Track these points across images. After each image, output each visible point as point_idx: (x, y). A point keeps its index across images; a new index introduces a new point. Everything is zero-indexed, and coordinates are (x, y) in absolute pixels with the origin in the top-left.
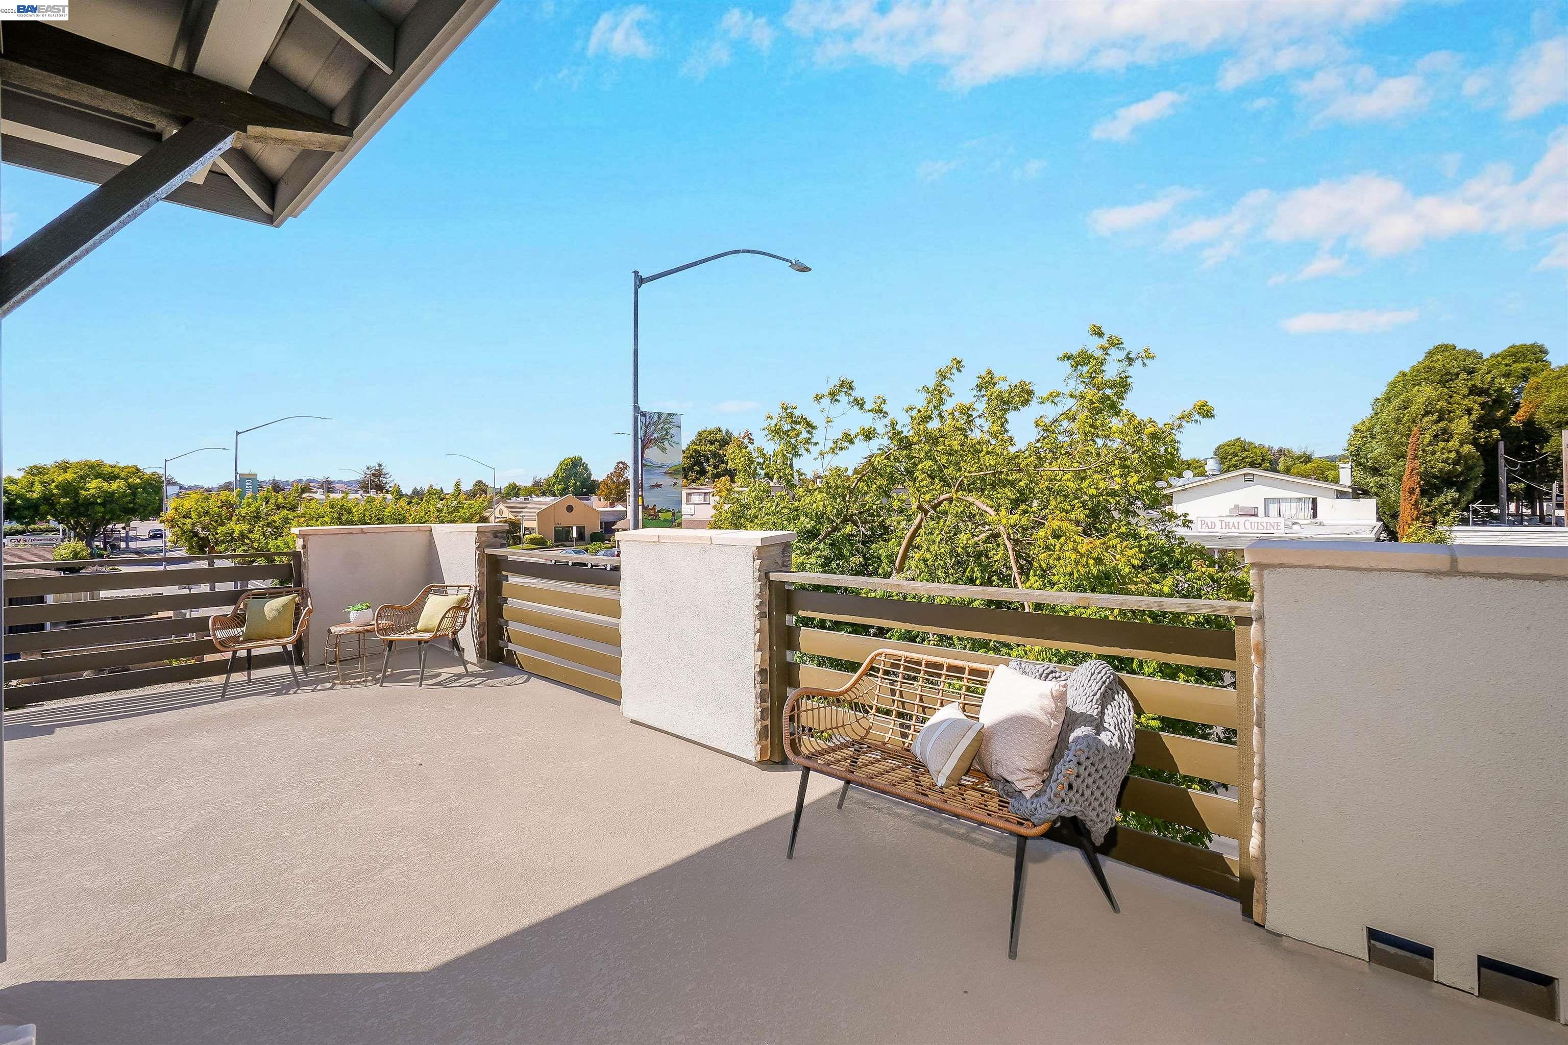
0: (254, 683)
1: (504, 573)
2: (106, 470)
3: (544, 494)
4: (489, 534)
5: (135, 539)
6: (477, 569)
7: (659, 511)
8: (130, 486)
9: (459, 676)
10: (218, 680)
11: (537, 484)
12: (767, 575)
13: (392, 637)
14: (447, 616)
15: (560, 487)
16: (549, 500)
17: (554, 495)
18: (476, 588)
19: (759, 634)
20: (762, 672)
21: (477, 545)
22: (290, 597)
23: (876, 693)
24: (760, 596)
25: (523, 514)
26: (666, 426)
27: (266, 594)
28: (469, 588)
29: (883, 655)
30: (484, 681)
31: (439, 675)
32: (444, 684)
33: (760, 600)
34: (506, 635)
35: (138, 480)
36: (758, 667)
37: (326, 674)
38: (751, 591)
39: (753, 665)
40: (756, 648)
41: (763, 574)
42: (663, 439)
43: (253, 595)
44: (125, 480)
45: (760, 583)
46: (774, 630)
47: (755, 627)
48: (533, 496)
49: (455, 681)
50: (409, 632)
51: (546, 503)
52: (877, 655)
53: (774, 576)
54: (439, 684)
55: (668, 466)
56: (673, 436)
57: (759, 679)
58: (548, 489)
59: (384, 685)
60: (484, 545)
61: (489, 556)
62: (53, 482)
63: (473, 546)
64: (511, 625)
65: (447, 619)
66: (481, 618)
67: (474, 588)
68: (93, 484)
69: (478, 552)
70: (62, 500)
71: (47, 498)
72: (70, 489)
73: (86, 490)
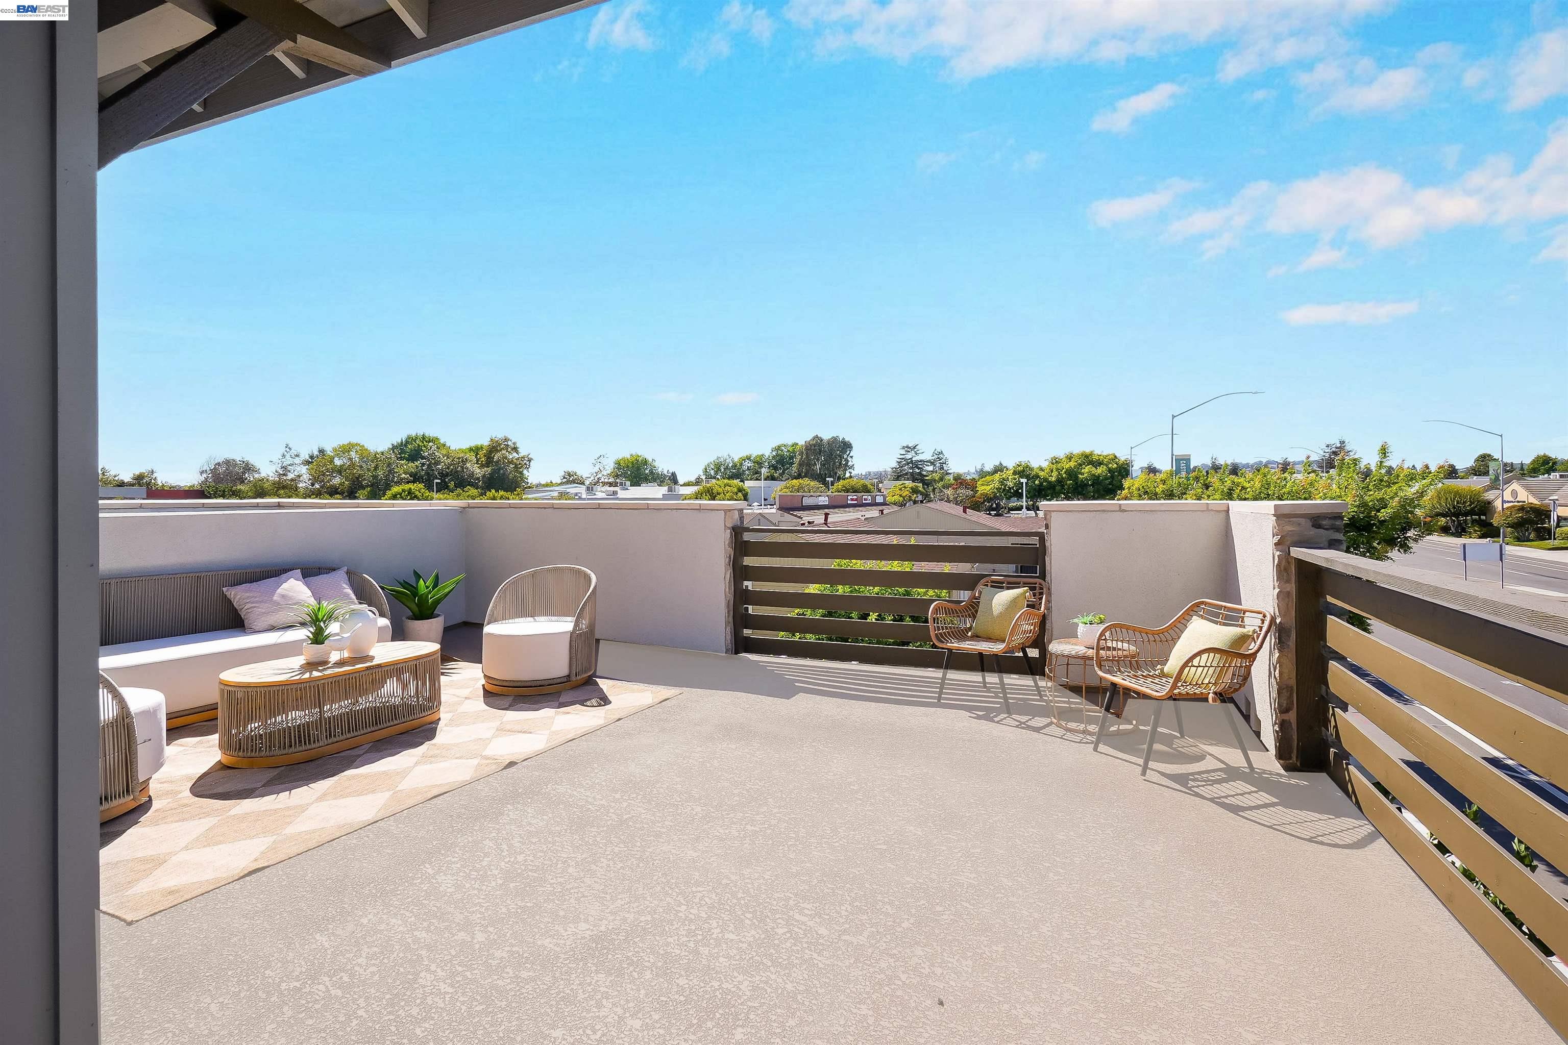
1: (1330, 599)
2: (1095, 458)
4: (1302, 521)
6: (1276, 584)
9: (1232, 773)
13: (1119, 678)
14: (1196, 662)
18: (1273, 619)
21: (1276, 539)
22: (1023, 590)
27: (1003, 583)
28: (1261, 616)
30: (1276, 803)
31: (1201, 758)
32: (1191, 783)
34: (1333, 723)
35: (1115, 466)
37: (1064, 702)
43: (992, 582)
44: (1107, 465)
49: (1220, 782)
50: (1149, 676)
54: (1181, 780)
59: (1101, 747)
60: (1289, 540)
61: (1301, 564)
62: (1063, 469)
63: (1270, 541)
64: (1345, 708)
65: (1193, 669)
66: (1286, 676)
67: (1268, 619)
68: (1087, 470)
69: (1278, 553)
70: (1069, 482)
71: (1060, 481)
72: (1072, 474)
73: (1082, 474)
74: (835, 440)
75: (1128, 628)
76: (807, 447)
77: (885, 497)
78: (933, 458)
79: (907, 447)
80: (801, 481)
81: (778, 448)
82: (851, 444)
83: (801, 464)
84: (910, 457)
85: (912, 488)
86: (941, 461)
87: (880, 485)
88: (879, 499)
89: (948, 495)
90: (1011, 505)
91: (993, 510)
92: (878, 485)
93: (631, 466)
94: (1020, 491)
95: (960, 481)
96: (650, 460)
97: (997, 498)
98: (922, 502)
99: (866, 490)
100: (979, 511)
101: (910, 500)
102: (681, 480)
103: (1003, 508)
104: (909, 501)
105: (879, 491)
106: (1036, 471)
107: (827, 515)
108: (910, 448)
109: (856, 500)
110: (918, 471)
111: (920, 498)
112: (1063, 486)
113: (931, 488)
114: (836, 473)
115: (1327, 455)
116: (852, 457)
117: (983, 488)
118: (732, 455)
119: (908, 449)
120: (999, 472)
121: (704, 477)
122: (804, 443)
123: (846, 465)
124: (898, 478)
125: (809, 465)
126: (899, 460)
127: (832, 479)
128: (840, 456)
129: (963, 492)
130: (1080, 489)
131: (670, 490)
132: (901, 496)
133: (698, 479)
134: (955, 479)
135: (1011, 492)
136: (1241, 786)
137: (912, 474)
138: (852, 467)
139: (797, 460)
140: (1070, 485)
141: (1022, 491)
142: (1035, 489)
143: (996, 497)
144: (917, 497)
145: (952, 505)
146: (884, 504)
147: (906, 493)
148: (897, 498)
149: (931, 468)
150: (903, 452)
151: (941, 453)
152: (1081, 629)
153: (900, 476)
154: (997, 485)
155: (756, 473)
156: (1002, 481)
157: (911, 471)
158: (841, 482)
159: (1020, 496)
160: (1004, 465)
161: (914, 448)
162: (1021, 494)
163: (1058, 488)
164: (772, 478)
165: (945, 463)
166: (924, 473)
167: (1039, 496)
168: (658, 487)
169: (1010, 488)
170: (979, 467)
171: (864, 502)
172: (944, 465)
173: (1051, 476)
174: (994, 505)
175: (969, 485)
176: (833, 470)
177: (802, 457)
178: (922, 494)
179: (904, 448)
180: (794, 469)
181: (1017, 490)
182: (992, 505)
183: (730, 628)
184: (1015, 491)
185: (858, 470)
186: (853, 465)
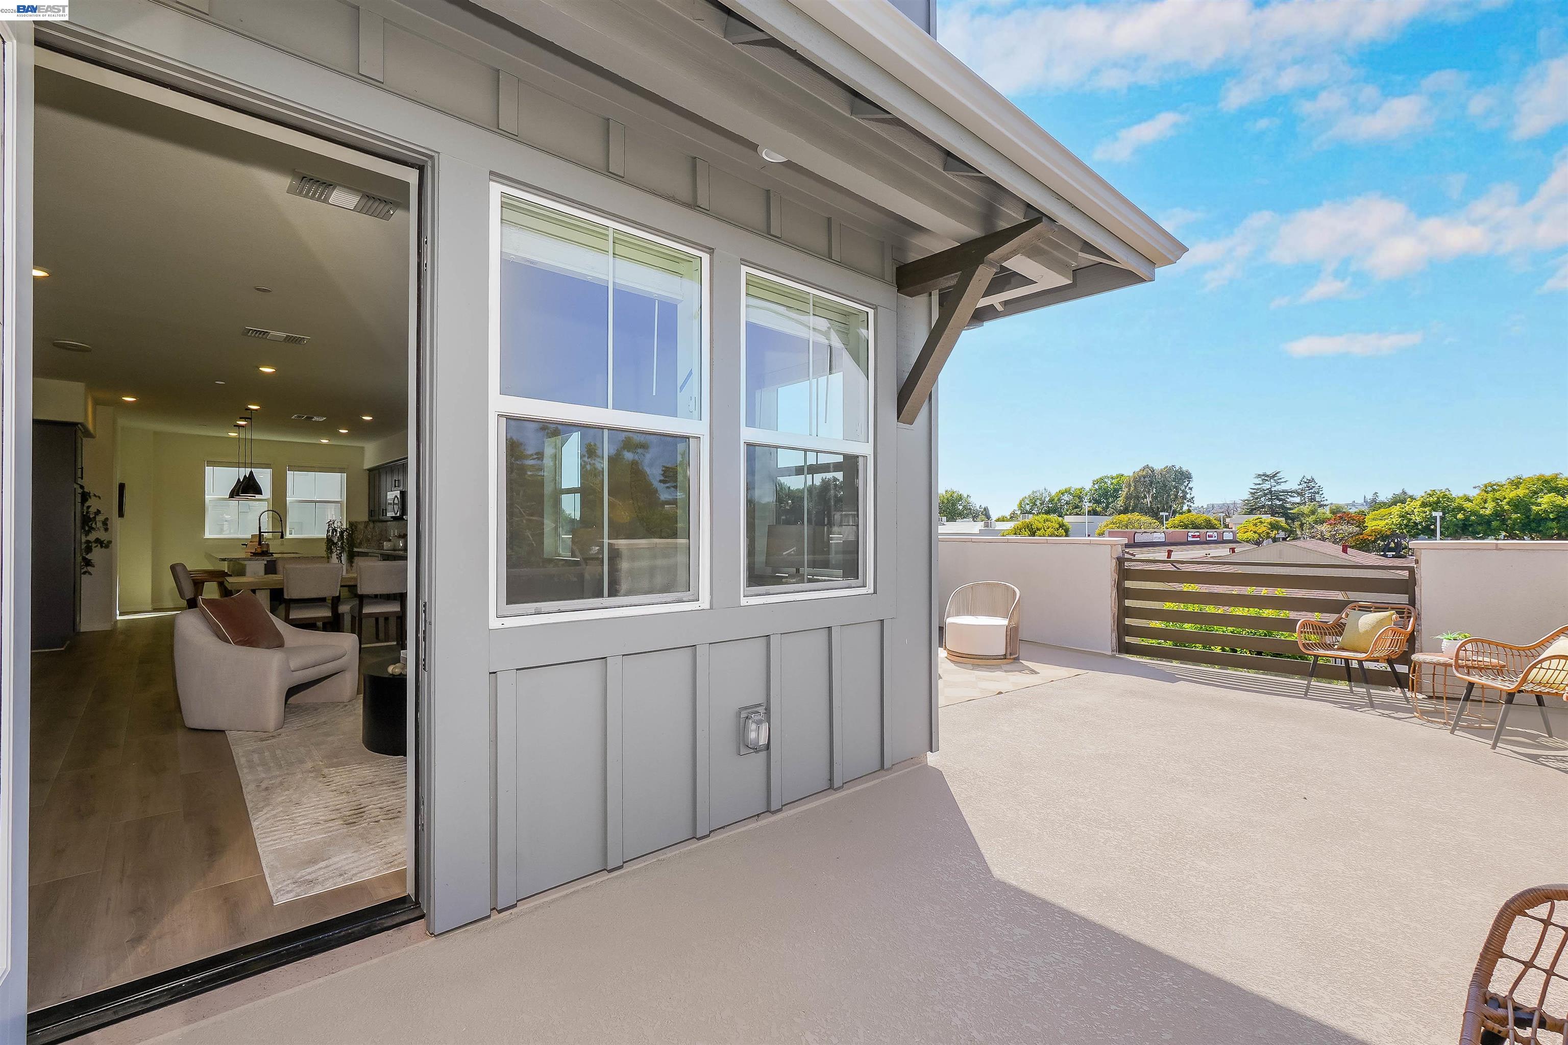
0: (1356, 695)
13: (1473, 678)
27: (1371, 608)
43: (1359, 606)
68: (1546, 499)
74: (1169, 470)
76: (1135, 478)
77: (1234, 534)
78: (1300, 487)
79: (1265, 475)
80: (1129, 515)
81: (1102, 480)
82: (1190, 474)
83: (1128, 498)
84: (1269, 487)
85: (1271, 524)
87: (1228, 520)
88: (1228, 536)
89: (1322, 532)
91: (1391, 550)
92: (1224, 520)
93: (946, 501)
94: (1432, 527)
95: (1340, 515)
96: (965, 496)
97: (1397, 536)
98: (1284, 539)
99: (1210, 525)
100: (1368, 551)
101: (1268, 537)
102: (994, 515)
105: (1227, 526)
106: (1458, 501)
107: (1170, 552)
108: (1268, 476)
109: (1199, 536)
110: (1278, 503)
111: (1282, 534)
113: (1297, 523)
114: (1171, 507)
116: (1191, 489)
117: (1374, 523)
118: (1049, 489)
119: (1265, 477)
121: (1019, 512)
122: (1131, 474)
123: (1184, 497)
124: (1251, 512)
125: (1137, 498)
126: (1253, 491)
127: (1168, 514)
128: (1176, 487)
129: (1345, 528)
131: (987, 525)
132: (1255, 532)
133: (1014, 513)
134: (1333, 512)
135: (1418, 529)
137: (1271, 507)
138: (1191, 500)
139: (1123, 493)
141: (1436, 527)
142: (1456, 525)
143: (1393, 535)
144: (1278, 534)
145: (1327, 543)
146: (1234, 541)
147: (1262, 529)
148: (1250, 535)
149: (1297, 500)
150: (1259, 481)
151: (1311, 480)
152: (1445, 643)
153: (1255, 509)
154: (1396, 520)
155: (1076, 508)
156: (1405, 515)
157: (1270, 503)
158: (1178, 517)
159: (1432, 533)
160: (1410, 493)
161: (1274, 476)
162: (1434, 531)
163: (1496, 523)
164: (1094, 513)
165: (1318, 493)
166: (1288, 506)
167: (1463, 533)
168: (973, 523)
169: (1416, 524)
170: (1370, 497)
171: (1208, 539)
172: (1317, 495)
174: (1392, 545)
175: (1354, 520)
176: (1168, 503)
177: (1130, 489)
178: (1284, 530)
179: (1259, 476)
180: (1120, 503)
181: (1428, 527)
182: (1389, 543)
183: (1115, 635)
184: (1424, 528)
185: (1198, 503)
186: (1192, 498)
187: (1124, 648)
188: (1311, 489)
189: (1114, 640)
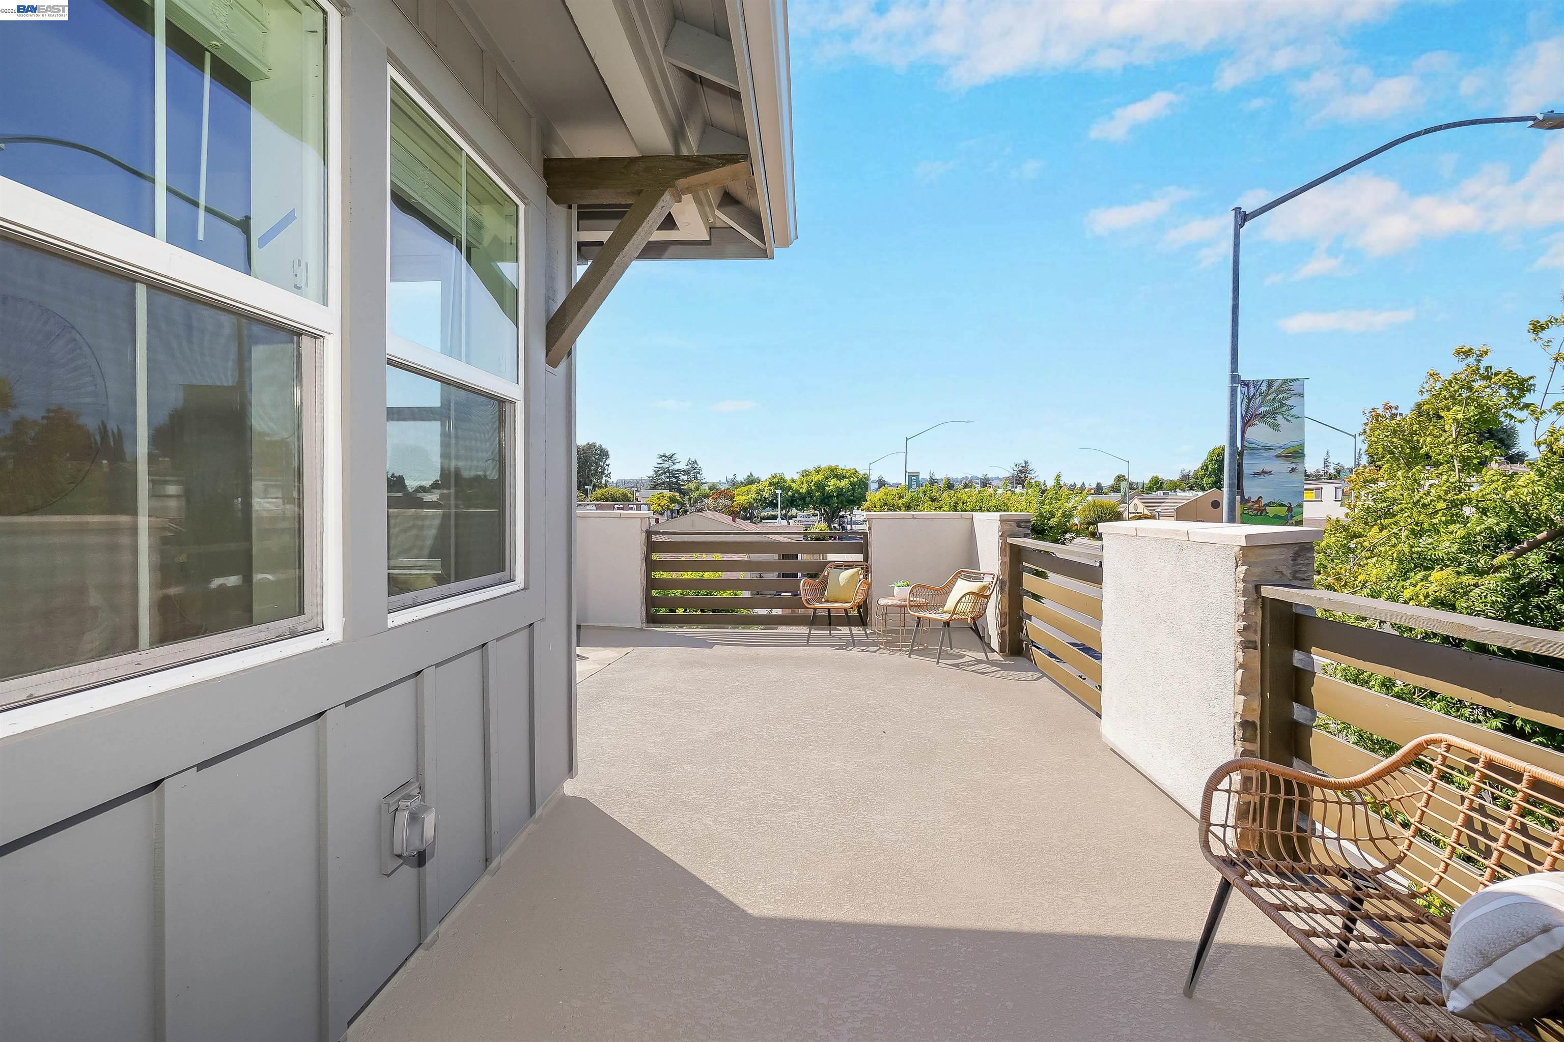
0: (834, 637)
1: (1024, 564)
2: (839, 472)
3: (1191, 488)
4: (1010, 523)
5: (856, 523)
6: (1000, 558)
7: (1266, 505)
8: (852, 484)
9: (979, 662)
10: (804, 630)
11: (1185, 478)
12: (1257, 588)
13: (921, 614)
15: (1210, 481)
16: (1191, 495)
17: (1203, 489)
18: (998, 577)
19: (1241, 671)
20: (1245, 725)
21: (1000, 533)
22: (855, 570)
23: (1419, 805)
24: (1245, 616)
25: (1159, 510)
26: (1280, 396)
27: (842, 566)
28: (992, 576)
29: (1443, 744)
30: (999, 671)
32: (961, 667)
33: (1244, 623)
34: (1025, 628)
35: (856, 479)
36: (1238, 717)
38: (1231, 610)
39: (1232, 712)
40: (1237, 690)
41: (1251, 586)
42: (1274, 413)
43: (834, 566)
44: (849, 479)
45: (1245, 599)
46: (1268, 671)
47: (1236, 660)
48: (1178, 490)
49: (974, 665)
50: (938, 612)
51: (1191, 497)
52: (1428, 743)
53: (1268, 591)
54: (957, 665)
55: (1281, 448)
56: (1291, 407)
57: (1240, 733)
58: (1195, 483)
59: (912, 656)
60: (1006, 534)
61: (1012, 546)
62: (812, 481)
63: (997, 534)
64: (1030, 619)
65: (962, 603)
66: (1003, 608)
67: (996, 577)
68: (833, 482)
69: (1001, 541)
70: (818, 494)
71: (809, 493)
72: (820, 486)
73: (829, 486)
74: (592, 446)
75: (924, 587)
78: (687, 467)
79: (664, 456)
82: (608, 455)
84: (667, 466)
85: (670, 498)
86: (695, 471)
89: (710, 505)
90: (764, 514)
92: (638, 494)
94: (775, 501)
95: (716, 491)
97: (752, 508)
99: (626, 499)
103: (755, 517)
104: (668, 510)
106: (789, 482)
108: (666, 457)
110: (675, 480)
111: (677, 507)
112: (811, 497)
113: (687, 497)
114: (593, 481)
115: (1016, 473)
116: (608, 465)
117: (741, 497)
120: (756, 483)
123: (603, 473)
124: (655, 487)
126: (656, 469)
127: (590, 487)
128: (596, 463)
129: (722, 501)
130: (826, 500)
132: (659, 505)
134: (711, 489)
135: (766, 503)
136: (983, 666)
137: (669, 483)
138: (608, 475)
140: (818, 496)
141: (777, 501)
142: (788, 500)
144: (675, 506)
145: (720, 514)
147: (664, 502)
148: (655, 507)
149: (686, 478)
150: (660, 461)
151: (695, 462)
152: (896, 590)
153: (658, 485)
154: (753, 495)
156: (759, 492)
157: (668, 480)
158: (598, 490)
159: (775, 506)
160: (756, 476)
161: (671, 457)
162: (776, 504)
163: (808, 499)
165: (699, 473)
166: (681, 482)
167: (792, 506)
169: (766, 499)
170: (730, 477)
172: (698, 475)
173: (802, 488)
174: (748, 515)
175: (725, 495)
176: (589, 477)
178: (679, 503)
179: (660, 457)
181: (772, 500)
182: (746, 514)
183: (644, 608)
184: (770, 502)
185: (614, 479)
186: (609, 474)
187: (652, 619)
188: (695, 469)
189: (644, 613)
